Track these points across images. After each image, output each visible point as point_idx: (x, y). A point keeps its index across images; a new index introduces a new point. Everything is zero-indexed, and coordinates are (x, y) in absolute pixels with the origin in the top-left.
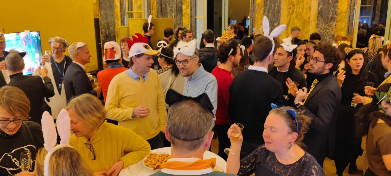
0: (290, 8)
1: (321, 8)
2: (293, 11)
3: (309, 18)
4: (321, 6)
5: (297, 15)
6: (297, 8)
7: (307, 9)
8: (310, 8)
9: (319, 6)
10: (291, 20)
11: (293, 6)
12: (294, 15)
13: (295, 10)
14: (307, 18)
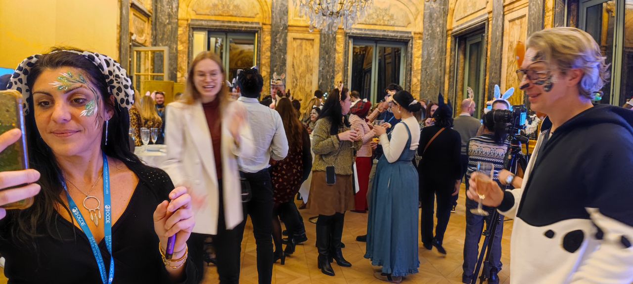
0: (294, 82)
1: (321, 83)
2: (296, 85)
3: (311, 91)
4: (321, 81)
5: (300, 89)
6: (300, 82)
7: (308, 83)
8: (311, 83)
9: (319, 81)
10: (296, 92)
11: (296, 80)
12: (298, 88)
13: (298, 84)
14: (309, 91)
